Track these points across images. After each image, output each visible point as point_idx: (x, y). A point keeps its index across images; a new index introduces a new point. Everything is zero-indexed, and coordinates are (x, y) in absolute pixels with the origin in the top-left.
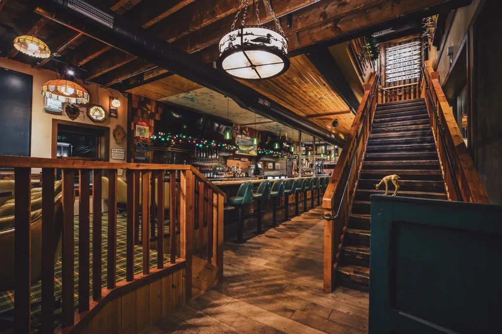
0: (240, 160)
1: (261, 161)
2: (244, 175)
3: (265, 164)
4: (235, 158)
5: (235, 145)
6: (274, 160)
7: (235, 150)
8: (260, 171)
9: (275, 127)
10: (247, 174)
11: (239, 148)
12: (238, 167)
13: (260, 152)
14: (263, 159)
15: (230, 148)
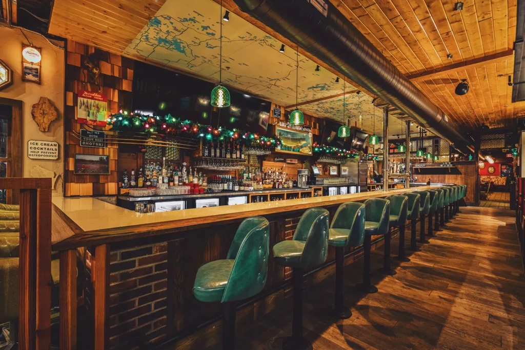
0: (284, 161)
1: (320, 163)
2: (291, 185)
3: (325, 168)
4: (276, 159)
5: (274, 137)
6: (340, 162)
7: (276, 145)
8: (317, 179)
9: (342, 108)
10: (295, 182)
11: (280, 142)
12: (281, 173)
13: (316, 149)
14: (322, 161)
15: (265, 142)
